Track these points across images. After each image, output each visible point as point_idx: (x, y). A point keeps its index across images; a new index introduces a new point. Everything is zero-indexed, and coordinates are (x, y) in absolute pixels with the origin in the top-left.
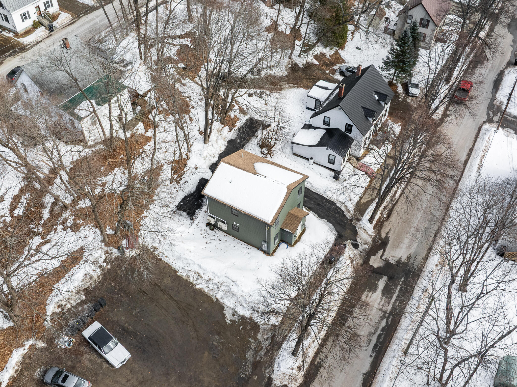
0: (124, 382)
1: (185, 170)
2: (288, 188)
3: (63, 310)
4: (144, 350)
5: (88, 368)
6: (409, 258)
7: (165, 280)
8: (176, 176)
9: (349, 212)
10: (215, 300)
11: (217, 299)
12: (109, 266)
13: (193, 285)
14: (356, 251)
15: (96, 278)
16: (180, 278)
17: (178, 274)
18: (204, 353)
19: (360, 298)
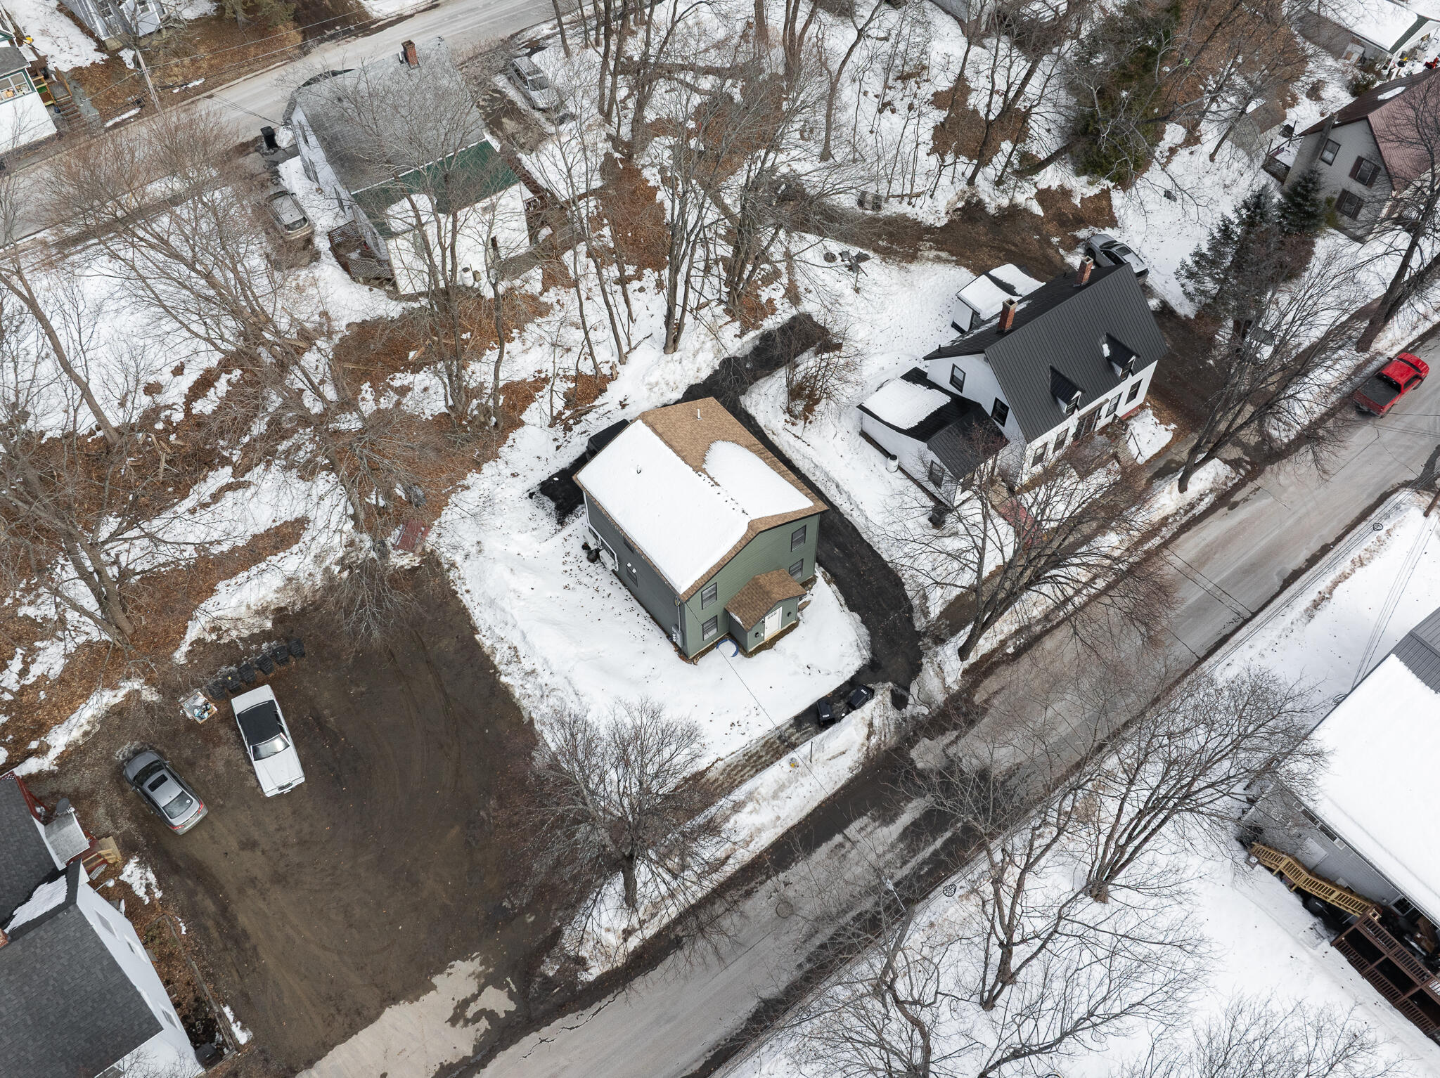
0: (272, 828)
1: (596, 403)
2: (751, 525)
3: (219, 638)
4: (338, 777)
5: (217, 776)
6: (1011, 773)
7: (445, 642)
8: (568, 413)
9: (926, 613)
10: (526, 719)
11: (531, 721)
12: (345, 574)
13: (497, 671)
14: (893, 714)
15: (307, 591)
16: (478, 646)
17: (477, 637)
18: (452, 827)
19: (846, 826)
